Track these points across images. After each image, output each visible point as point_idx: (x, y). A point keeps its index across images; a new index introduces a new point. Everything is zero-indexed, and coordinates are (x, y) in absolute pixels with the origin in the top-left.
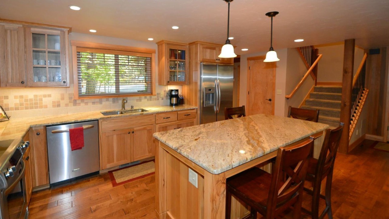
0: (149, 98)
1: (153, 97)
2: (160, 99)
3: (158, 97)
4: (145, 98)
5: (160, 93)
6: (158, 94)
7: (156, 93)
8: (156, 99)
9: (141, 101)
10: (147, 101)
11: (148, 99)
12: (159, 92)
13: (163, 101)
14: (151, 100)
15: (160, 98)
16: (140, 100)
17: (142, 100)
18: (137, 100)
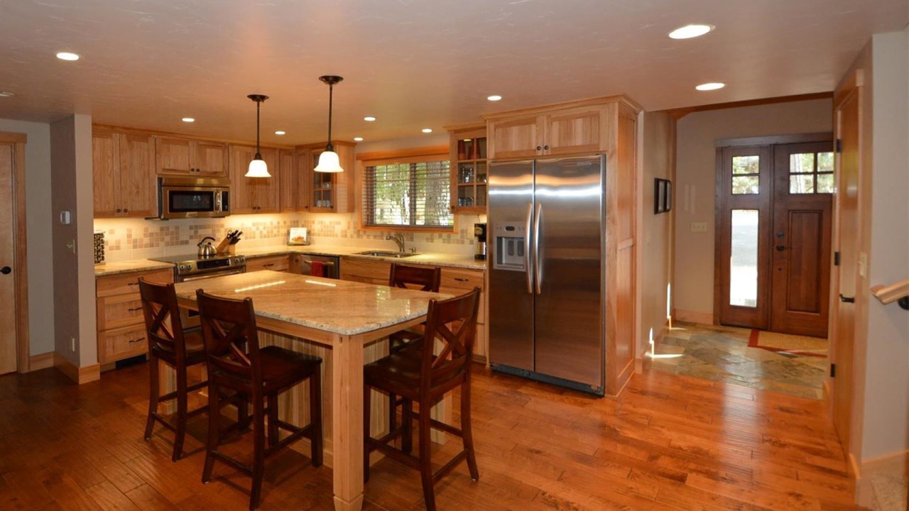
0: (446, 238)
1: (453, 236)
2: (467, 241)
3: (462, 237)
4: (440, 236)
5: (467, 230)
6: (463, 231)
7: (459, 230)
8: (458, 242)
9: (433, 242)
10: (443, 242)
11: (444, 239)
12: (465, 229)
13: (472, 246)
14: (449, 242)
15: (465, 240)
16: (432, 240)
17: (435, 240)
18: (427, 239)
